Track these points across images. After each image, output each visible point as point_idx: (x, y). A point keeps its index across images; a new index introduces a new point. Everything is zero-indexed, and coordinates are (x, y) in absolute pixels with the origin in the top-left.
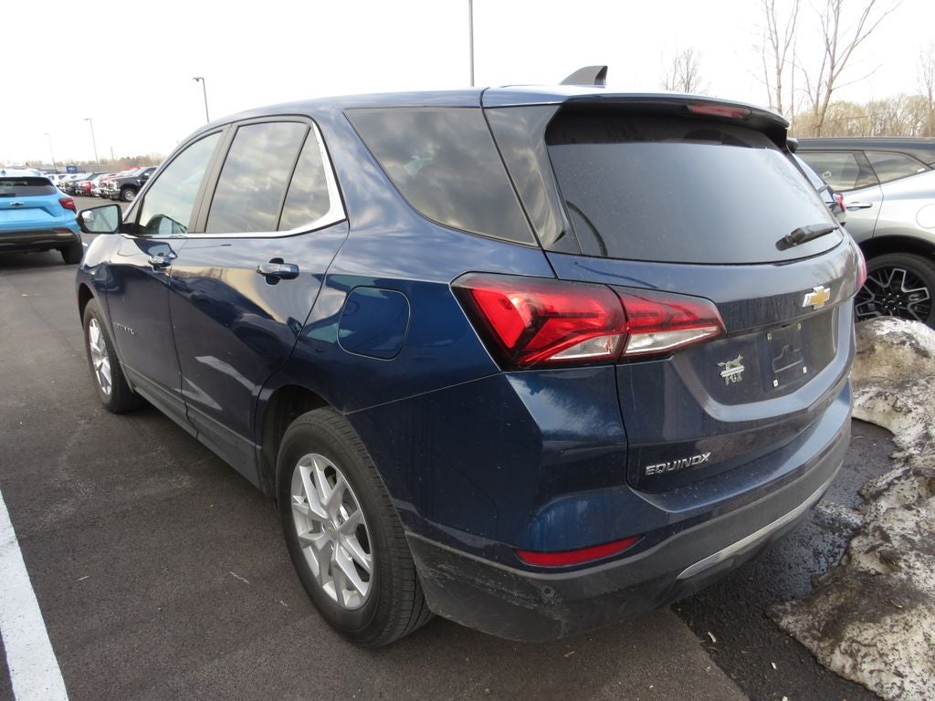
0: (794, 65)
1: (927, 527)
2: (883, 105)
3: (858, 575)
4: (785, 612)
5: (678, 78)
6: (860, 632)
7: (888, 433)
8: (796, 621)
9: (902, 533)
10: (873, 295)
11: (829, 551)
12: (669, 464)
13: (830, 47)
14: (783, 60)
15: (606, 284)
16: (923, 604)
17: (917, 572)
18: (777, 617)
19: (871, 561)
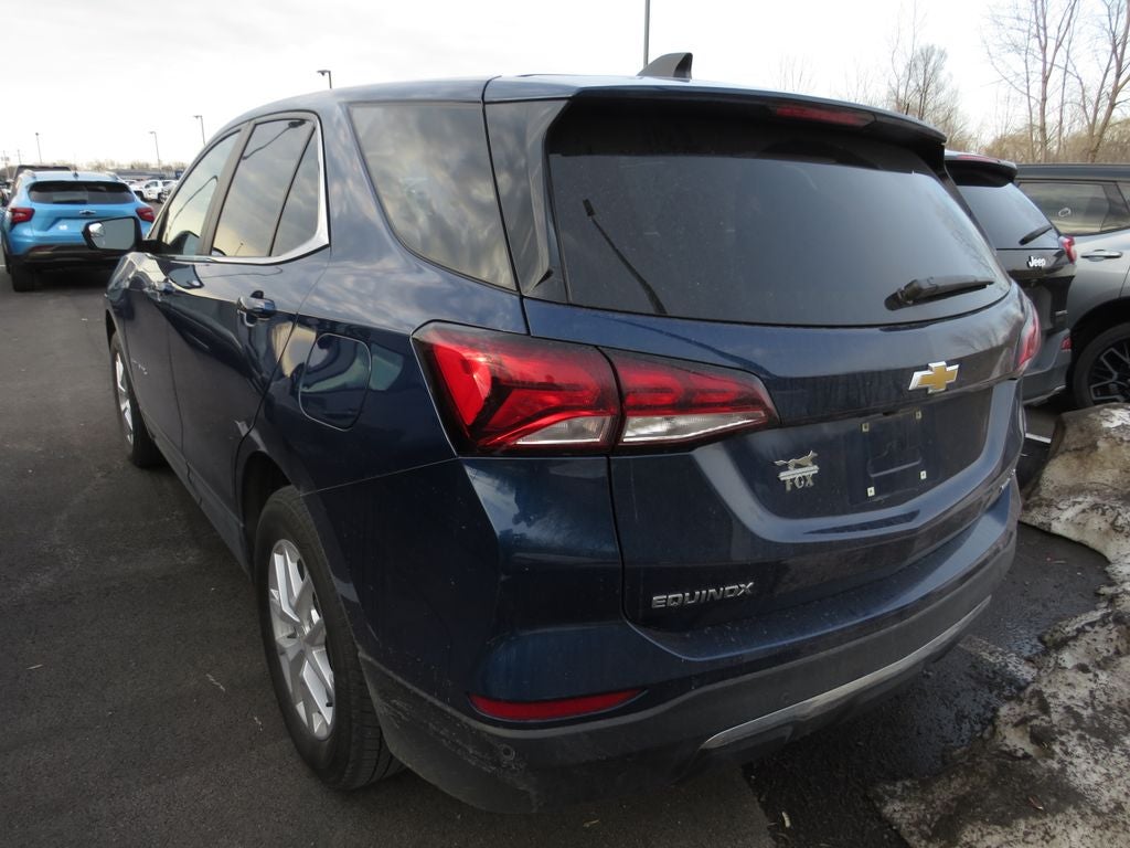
0: (1066, 71)
1: (1104, 698)
3: (997, 756)
4: (893, 795)
5: (912, 83)
6: (982, 836)
7: (1101, 559)
8: (904, 810)
9: (1068, 703)
10: (1116, 374)
11: (978, 715)
12: (687, 594)
13: (1117, 48)
14: (1052, 64)
15: (596, 346)
16: (1074, 808)
17: (1075, 761)
18: (881, 800)
19: (1022, 738)
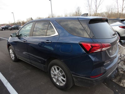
2: (102, 13)
5: (77, 10)
6: (123, 81)
8: (115, 80)
13: (96, 6)
14: (90, 8)
18: (112, 80)
19: (122, 72)
